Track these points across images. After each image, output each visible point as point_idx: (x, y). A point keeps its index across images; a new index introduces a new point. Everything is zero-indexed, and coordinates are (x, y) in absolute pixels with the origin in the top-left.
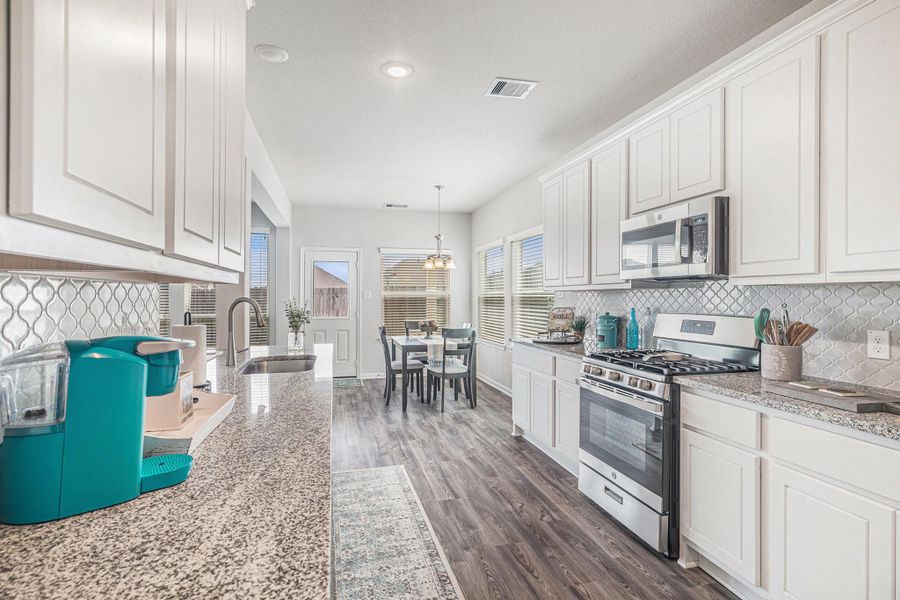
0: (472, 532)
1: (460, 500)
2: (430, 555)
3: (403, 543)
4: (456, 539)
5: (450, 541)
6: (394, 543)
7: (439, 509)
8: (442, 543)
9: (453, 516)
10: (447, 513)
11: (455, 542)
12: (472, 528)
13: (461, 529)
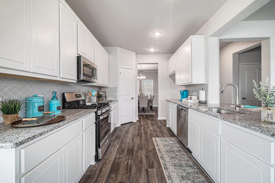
0: (147, 155)
1: (146, 168)
2: (160, 150)
3: (167, 154)
4: (152, 153)
5: (154, 153)
6: (170, 154)
7: (156, 165)
8: (157, 153)
9: (151, 161)
10: (153, 162)
11: (153, 152)
12: (146, 156)
13: (150, 156)
